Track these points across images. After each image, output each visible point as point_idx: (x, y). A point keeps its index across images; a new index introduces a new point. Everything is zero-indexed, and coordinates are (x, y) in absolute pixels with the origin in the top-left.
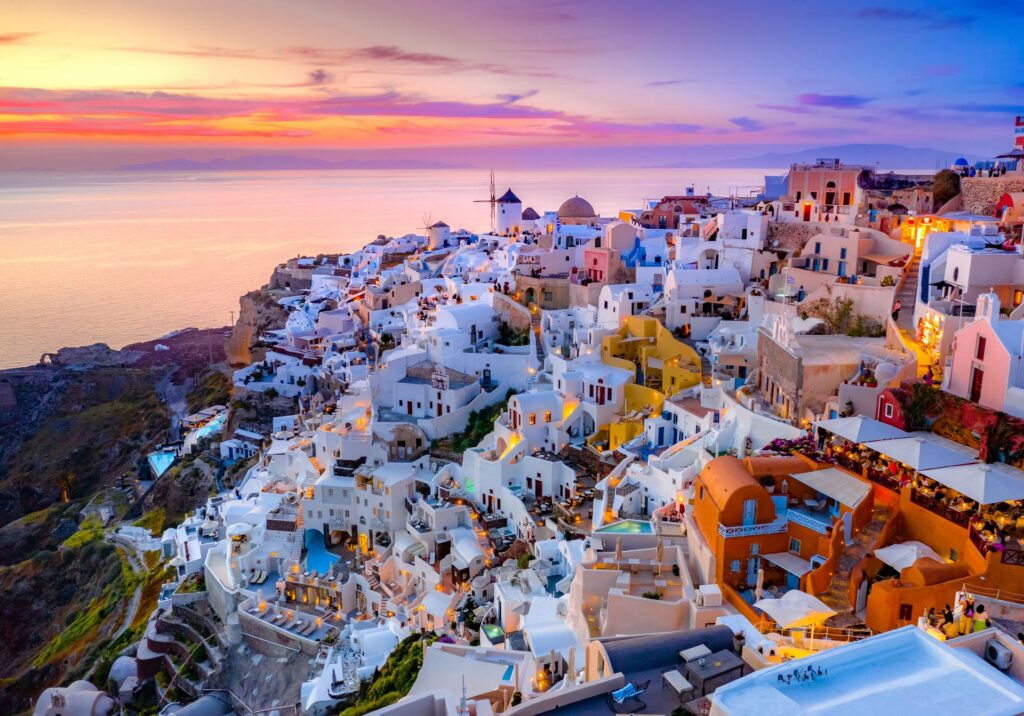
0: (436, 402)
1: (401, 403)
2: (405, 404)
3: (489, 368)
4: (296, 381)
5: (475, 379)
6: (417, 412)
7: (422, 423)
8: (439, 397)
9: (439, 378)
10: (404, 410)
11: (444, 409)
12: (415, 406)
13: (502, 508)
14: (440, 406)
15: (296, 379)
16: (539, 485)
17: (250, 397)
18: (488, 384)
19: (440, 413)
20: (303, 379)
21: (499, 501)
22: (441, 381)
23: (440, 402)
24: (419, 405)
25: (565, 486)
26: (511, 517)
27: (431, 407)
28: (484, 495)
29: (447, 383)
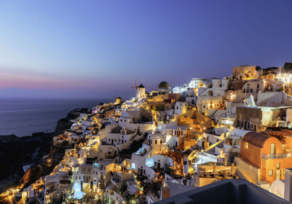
0: (121, 139)
1: (110, 140)
2: (111, 140)
3: (139, 128)
4: (74, 140)
5: (135, 132)
6: (115, 143)
7: (117, 145)
8: (123, 138)
9: (123, 131)
10: (110, 142)
11: (124, 141)
12: (114, 141)
13: (146, 173)
14: (123, 140)
15: (74, 139)
16: (159, 164)
17: (58, 145)
18: (139, 133)
19: (123, 142)
20: (76, 139)
21: (144, 170)
22: (124, 132)
23: (123, 139)
24: (116, 140)
25: (168, 164)
26: (149, 176)
27: (120, 141)
28: (139, 169)
29: (126, 133)
